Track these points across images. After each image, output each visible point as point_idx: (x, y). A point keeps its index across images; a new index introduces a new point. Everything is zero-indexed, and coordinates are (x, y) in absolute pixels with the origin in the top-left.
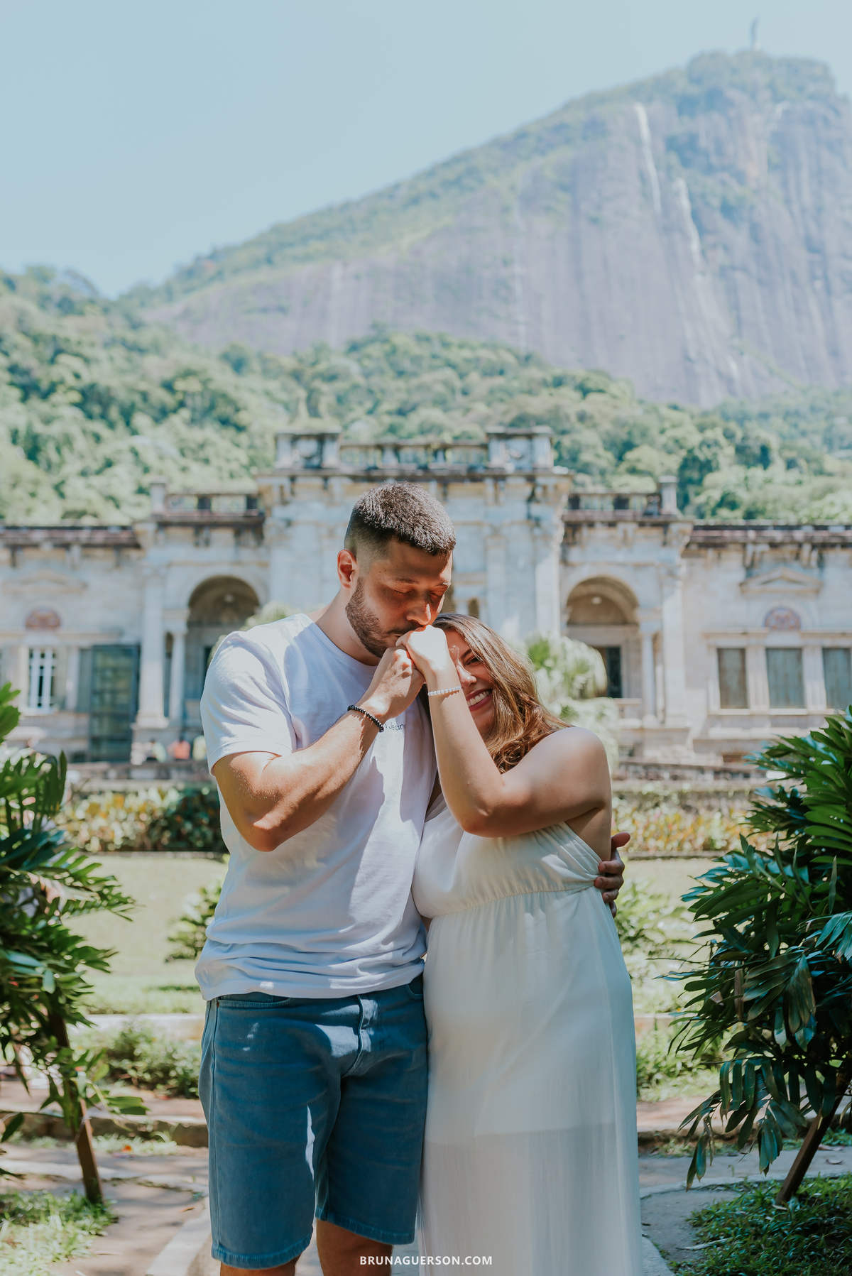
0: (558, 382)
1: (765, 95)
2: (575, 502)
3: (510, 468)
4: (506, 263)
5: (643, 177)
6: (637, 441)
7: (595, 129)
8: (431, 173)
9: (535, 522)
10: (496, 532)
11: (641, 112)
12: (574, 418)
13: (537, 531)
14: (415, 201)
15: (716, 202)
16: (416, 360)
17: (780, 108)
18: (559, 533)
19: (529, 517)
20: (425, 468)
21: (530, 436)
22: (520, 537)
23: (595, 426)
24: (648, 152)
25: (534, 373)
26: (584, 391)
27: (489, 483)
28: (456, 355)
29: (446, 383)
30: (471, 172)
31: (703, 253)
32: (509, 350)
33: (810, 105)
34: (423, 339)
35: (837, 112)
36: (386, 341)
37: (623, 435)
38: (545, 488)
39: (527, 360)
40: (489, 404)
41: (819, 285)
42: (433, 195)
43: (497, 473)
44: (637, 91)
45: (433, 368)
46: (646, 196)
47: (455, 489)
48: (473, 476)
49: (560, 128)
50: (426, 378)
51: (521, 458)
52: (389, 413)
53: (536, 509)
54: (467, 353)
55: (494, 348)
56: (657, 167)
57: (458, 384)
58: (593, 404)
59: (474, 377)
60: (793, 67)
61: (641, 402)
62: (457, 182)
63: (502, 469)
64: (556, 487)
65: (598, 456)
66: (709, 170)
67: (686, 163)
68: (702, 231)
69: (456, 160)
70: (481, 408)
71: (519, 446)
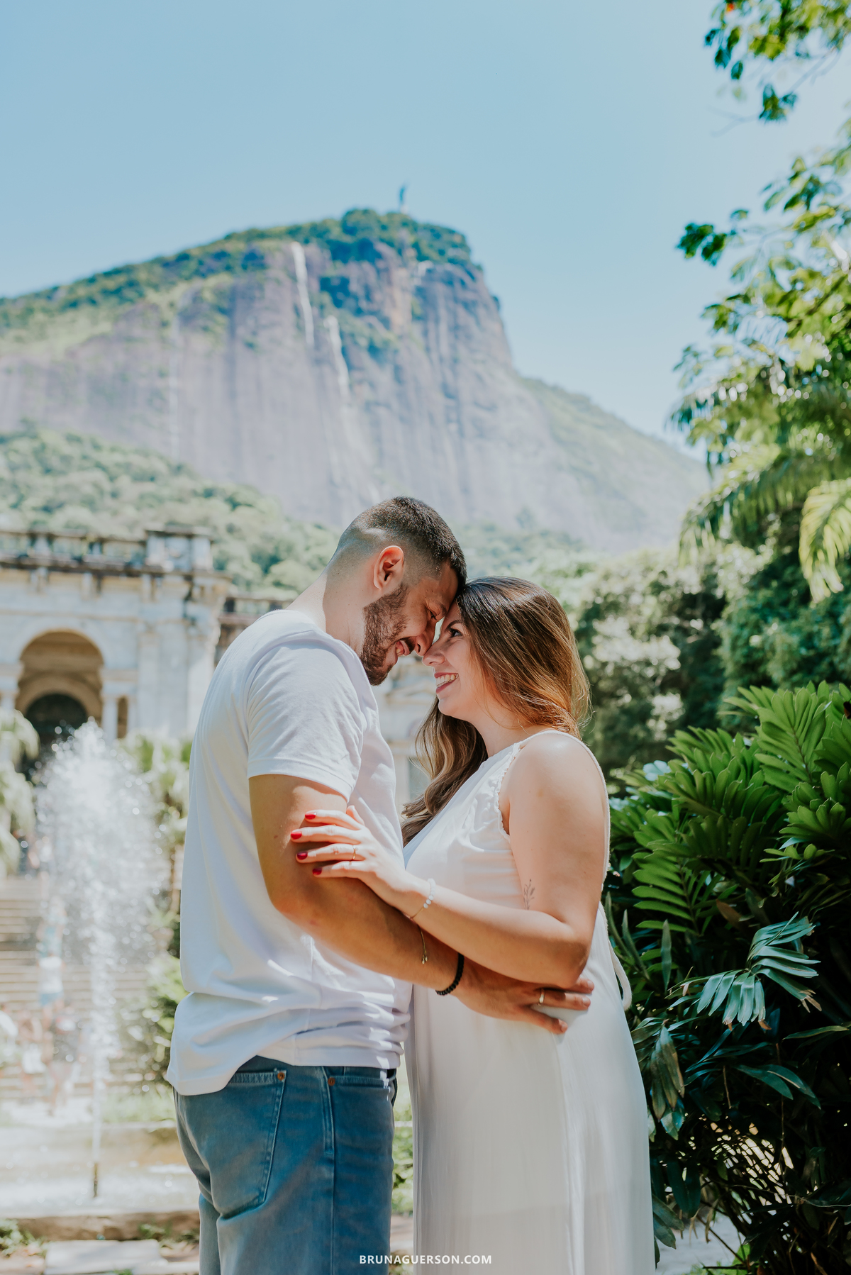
0: (209, 494)
1: (411, 253)
2: (230, 605)
3: (168, 566)
4: (162, 375)
5: (297, 311)
6: (283, 555)
7: (254, 261)
8: (92, 280)
9: (191, 621)
10: (150, 629)
11: (298, 252)
12: (222, 530)
13: (193, 631)
14: (74, 304)
15: (363, 342)
16: (66, 459)
17: (424, 267)
18: (215, 633)
19: (185, 616)
20: (80, 560)
21: (190, 536)
22: (175, 637)
23: (242, 538)
24: (302, 289)
25: (183, 482)
26: (234, 504)
27: (145, 581)
28: (107, 458)
29: (96, 485)
30: (132, 284)
31: (351, 386)
32: (161, 458)
33: (449, 267)
34: (73, 439)
35: (473, 277)
36: (34, 437)
37: (269, 549)
38: (202, 588)
39: (178, 469)
40: (138, 508)
41: (453, 427)
42: (92, 302)
43: (154, 571)
44: (294, 232)
45: (82, 469)
46: (300, 328)
47: (110, 583)
48: (129, 572)
49: (221, 255)
50: (75, 477)
51: (178, 558)
52: (35, 509)
53: (193, 609)
54: (118, 458)
55: (145, 454)
56: (312, 304)
57: (107, 487)
58: (241, 517)
59: (124, 482)
60: (436, 232)
61: (288, 520)
62: (117, 292)
63: (160, 567)
64: (214, 589)
65: (244, 567)
66: (359, 312)
67: (338, 304)
68: (350, 367)
69: (116, 272)
70: (130, 512)
71: (178, 545)
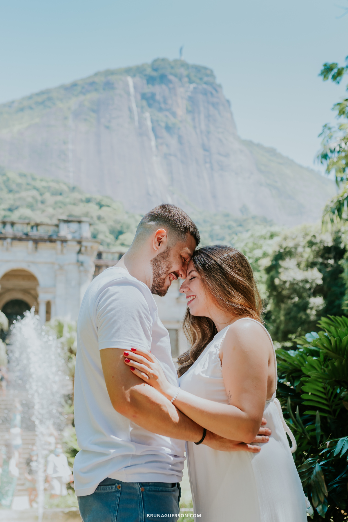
0: (88, 201)
1: (186, 80)
2: (100, 255)
3: (69, 237)
4: (65, 143)
5: (130, 110)
6: (125, 230)
7: (109, 86)
8: (30, 97)
9: (81, 264)
10: (61, 268)
11: (130, 81)
12: (95, 218)
13: (82, 268)
14: (22, 110)
15: (163, 124)
16: (19, 185)
17: (192, 86)
18: (93, 269)
19: (78, 261)
20: (27, 235)
21: (80, 222)
22: (73, 271)
23: (105, 222)
24: (133, 99)
25: (76, 195)
26: (101, 206)
27: (59, 244)
28: (39, 184)
29: (33, 197)
30: (50, 99)
31: (157, 146)
32: (65, 184)
33: (205, 86)
34: (22, 175)
35: (216, 91)
36: (4, 175)
37: (118, 228)
38: (86, 247)
39: (73, 189)
40: (54, 209)
41: (208, 165)
42: (31, 108)
43: (63, 239)
44: (128, 71)
45: (27, 190)
46: (132, 118)
47: (41, 245)
48: (51, 240)
49: (93, 83)
50: (24, 194)
51: (74, 232)
52: (4, 210)
53: (81, 258)
54: (44, 184)
55: (58, 182)
56: (137, 106)
57: (39, 198)
58: (104, 212)
59: (47, 196)
60: (198, 69)
61: (127, 213)
62: (43, 103)
63: (65, 237)
64: (92, 247)
65: (106, 236)
66: (160, 110)
67: (150, 106)
68: (156, 137)
69: (42, 93)
70: (50, 210)
71: (74, 226)
